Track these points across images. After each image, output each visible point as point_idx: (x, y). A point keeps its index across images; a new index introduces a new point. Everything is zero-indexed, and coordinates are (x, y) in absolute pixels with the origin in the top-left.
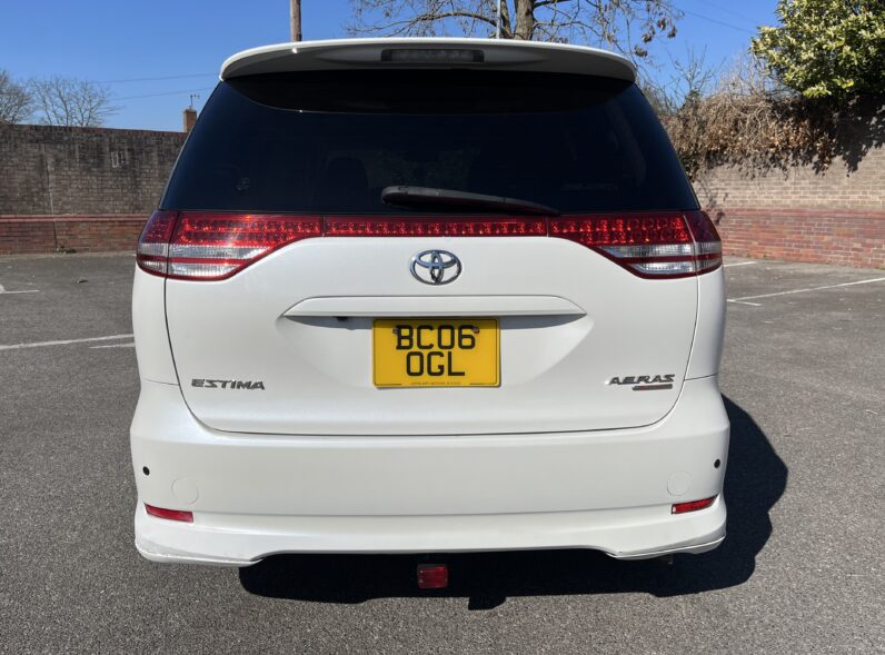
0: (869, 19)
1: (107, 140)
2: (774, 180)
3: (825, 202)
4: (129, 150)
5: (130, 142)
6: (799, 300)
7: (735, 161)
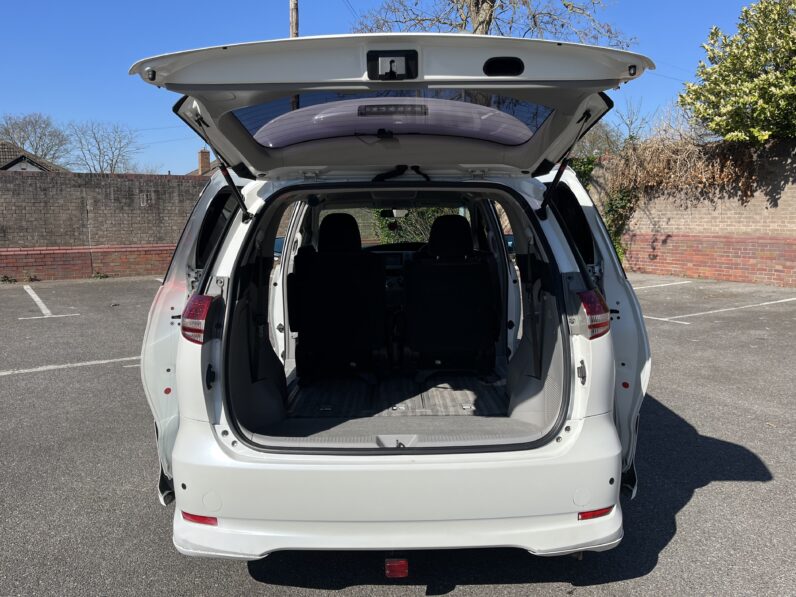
0: (777, 78)
1: (137, 183)
2: (704, 210)
3: (749, 229)
4: (155, 191)
5: (156, 185)
6: (724, 319)
7: (669, 194)
